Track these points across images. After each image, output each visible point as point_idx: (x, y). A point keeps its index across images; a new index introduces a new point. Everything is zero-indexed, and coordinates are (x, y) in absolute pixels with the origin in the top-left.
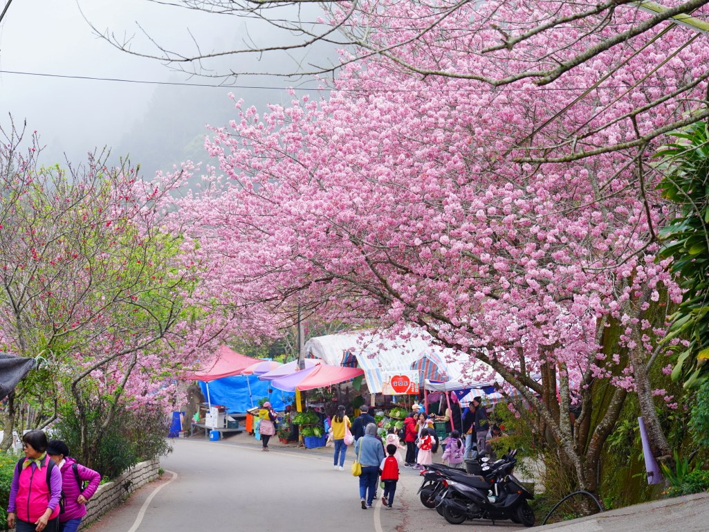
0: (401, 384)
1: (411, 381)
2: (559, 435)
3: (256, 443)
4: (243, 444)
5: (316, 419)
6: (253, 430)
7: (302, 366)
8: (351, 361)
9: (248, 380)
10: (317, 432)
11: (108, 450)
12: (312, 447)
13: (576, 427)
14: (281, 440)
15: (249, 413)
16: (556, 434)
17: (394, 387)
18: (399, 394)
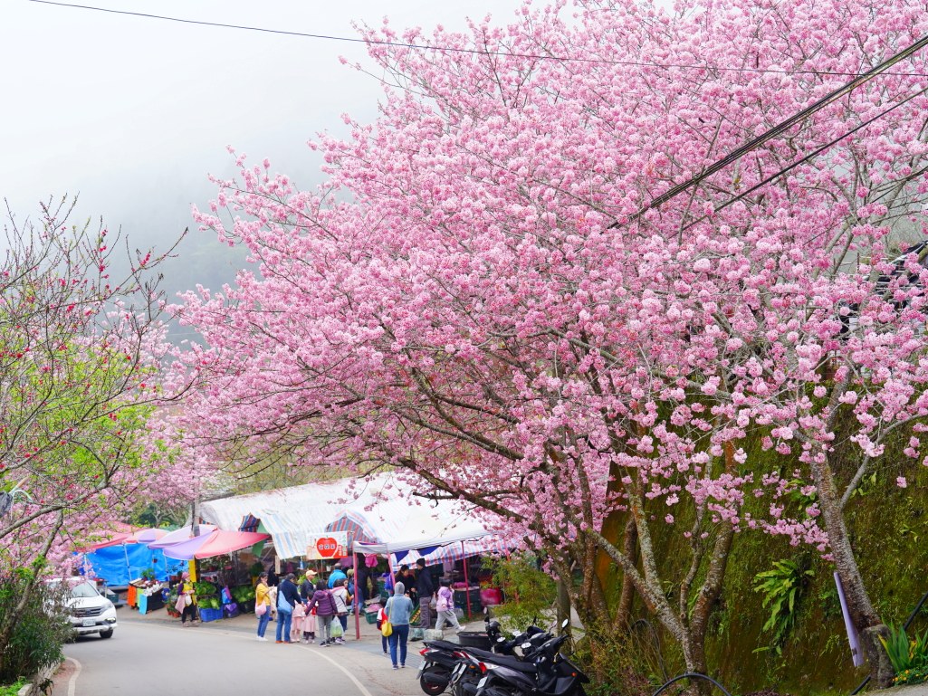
0: (327, 547)
1: (338, 543)
2: (653, 600)
3: (141, 617)
4: (126, 620)
5: (212, 589)
6: (136, 604)
7: (196, 532)
8: (252, 525)
9: (125, 550)
10: (214, 603)
11: (24, 641)
12: (209, 620)
13: (685, 589)
14: (170, 614)
15: (132, 585)
16: (650, 599)
17: (320, 551)
18: (325, 558)
